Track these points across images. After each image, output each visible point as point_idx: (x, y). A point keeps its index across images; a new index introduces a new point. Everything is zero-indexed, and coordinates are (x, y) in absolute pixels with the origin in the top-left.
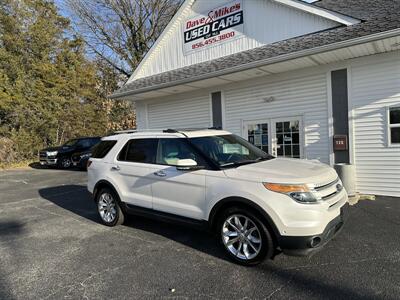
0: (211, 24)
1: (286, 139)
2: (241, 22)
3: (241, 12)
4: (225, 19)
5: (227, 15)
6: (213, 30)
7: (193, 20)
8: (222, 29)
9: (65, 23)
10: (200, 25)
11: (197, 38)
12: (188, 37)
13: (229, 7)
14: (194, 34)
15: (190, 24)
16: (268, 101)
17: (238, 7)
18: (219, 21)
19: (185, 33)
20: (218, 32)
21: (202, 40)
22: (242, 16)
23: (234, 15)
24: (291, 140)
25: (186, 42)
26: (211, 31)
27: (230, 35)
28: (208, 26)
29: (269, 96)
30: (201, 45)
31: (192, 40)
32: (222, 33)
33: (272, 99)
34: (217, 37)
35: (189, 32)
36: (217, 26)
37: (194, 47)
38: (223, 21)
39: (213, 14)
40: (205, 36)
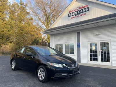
0: (78, 11)
1: (104, 48)
2: (88, 10)
3: (88, 7)
4: (83, 10)
5: (83, 8)
6: (78, 13)
7: (71, 10)
8: (81, 13)
9: (28, 13)
10: (74, 12)
11: (73, 15)
12: (70, 15)
13: (84, 6)
14: (72, 14)
15: (70, 11)
16: (97, 35)
17: (87, 6)
19: (69, 14)
20: (80, 14)
22: (88, 9)
23: (86, 8)
24: (106, 48)
25: (69, 17)
26: (77, 13)
27: (84, 14)
28: (77, 12)
30: (74, 17)
33: (99, 34)
34: (79, 15)
35: (70, 14)
36: (79, 12)
37: (71, 18)
38: (82, 10)
39: (79, 8)
40: (75, 15)
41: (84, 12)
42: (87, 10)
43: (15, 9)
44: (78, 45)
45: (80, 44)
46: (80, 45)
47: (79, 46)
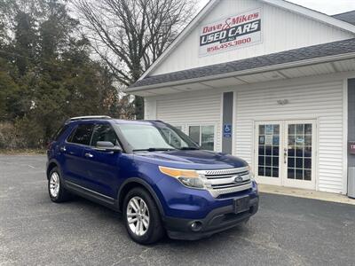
0: (228, 30)
1: (297, 140)
2: (259, 29)
3: (259, 21)
4: (242, 26)
5: (245, 22)
6: (230, 35)
7: (210, 26)
8: (238, 35)
9: (75, 23)
10: (217, 30)
11: (213, 42)
12: (204, 40)
13: (247, 15)
14: (210, 38)
15: (206, 29)
16: (281, 104)
17: (256, 15)
18: (237, 27)
19: (201, 37)
20: (235, 37)
21: (218, 44)
22: (259, 24)
23: (251, 23)
24: (303, 141)
25: (201, 45)
27: (247, 41)
28: (225, 32)
29: (283, 99)
30: (216, 48)
31: (207, 43)
32: (238, 38)
33: (286, 102)
34: (233, 42)
35: (206, 36)
36: (233, 32)
37: (209, 50)
38: (240, 28)
39: (231, 21)
40: (221, 41)
41: (247, 33)
42: (256, 27)
43: (32, 8)
44: (224, 131)
45: (230, 127)
46: (230, 131)
47: (227, 133)
